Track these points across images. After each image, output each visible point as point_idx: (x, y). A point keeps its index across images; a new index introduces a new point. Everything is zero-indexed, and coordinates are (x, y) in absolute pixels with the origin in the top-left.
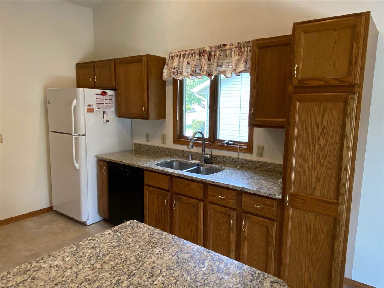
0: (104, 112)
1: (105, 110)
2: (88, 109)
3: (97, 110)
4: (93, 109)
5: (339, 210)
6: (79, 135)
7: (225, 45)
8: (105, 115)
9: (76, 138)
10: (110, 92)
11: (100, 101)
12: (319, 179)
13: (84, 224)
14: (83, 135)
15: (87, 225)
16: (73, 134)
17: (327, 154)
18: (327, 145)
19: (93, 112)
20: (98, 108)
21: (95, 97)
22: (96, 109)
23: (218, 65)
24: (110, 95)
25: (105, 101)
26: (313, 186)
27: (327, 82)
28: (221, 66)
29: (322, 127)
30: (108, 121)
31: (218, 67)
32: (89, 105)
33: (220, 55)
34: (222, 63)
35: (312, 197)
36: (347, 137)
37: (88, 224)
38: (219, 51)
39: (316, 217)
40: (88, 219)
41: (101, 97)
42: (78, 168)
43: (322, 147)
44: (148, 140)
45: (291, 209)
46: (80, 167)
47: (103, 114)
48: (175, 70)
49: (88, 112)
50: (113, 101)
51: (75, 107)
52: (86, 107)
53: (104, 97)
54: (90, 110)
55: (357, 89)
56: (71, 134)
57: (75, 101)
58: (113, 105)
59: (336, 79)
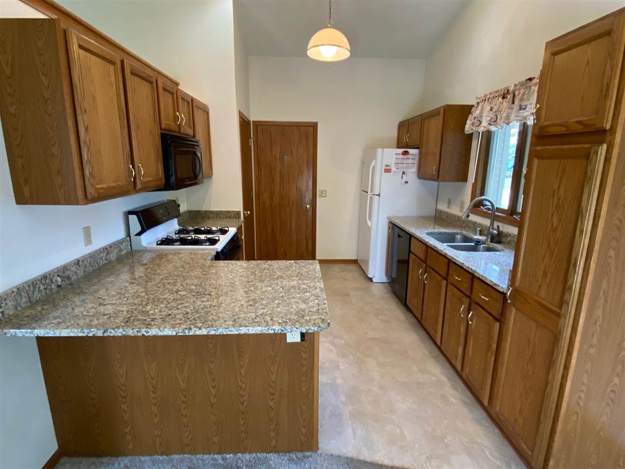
0: (403, 173)
1: (405, 171)
2: (385, 169)
3: (395, 170)
4: (391, 169)
5: (560, 324)
6: (374, 195)
7: (530, 79)
8: (403, 175)
9: (371, 198)
10: (413, 152)
11: (400, 161)
12: (546, 274)
13: (371, 280)
14: (377, 195)
15: (372, 281)
16: (369, 193)
17: (558, 239)
18: (561, 225)
19: (390, 172)
20: (397, 169)
21: (395, 157)
22: (393, 169)
23: (520, 109)
24: (412, 154)
25: (405, 161)
26: (539, 283)
27: (568, 128)
28: (525, 109)
29: (558, 197)
30: (406, 182)
31: (521, 111)
32: (387, 166)
33: (524, 94)
34: (526, 106)
35: (536, 298)
36: (582, 214)
37: (374, 280)
38: (524, 89)
39: (537, 328)
40: (374, 276)
41: (401, 156)
42: (370, 225)
43: (554, 227)
44: (449, 207)
45: (514, 310)
46: (371, 224)
47: (401, 174)
48: (476, 119)
49: (385, 172)
50: (416, 162)
51: (374, 167)
52: (384, 168)
53: (405, 157)
54: (388, 171)
55: (608, 138)
56: (367, 192)
57: (374, 161)
58: (415, 165)
59: (579, 122)
